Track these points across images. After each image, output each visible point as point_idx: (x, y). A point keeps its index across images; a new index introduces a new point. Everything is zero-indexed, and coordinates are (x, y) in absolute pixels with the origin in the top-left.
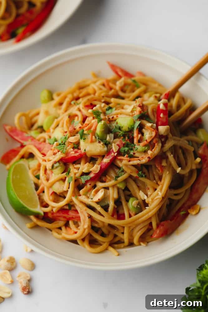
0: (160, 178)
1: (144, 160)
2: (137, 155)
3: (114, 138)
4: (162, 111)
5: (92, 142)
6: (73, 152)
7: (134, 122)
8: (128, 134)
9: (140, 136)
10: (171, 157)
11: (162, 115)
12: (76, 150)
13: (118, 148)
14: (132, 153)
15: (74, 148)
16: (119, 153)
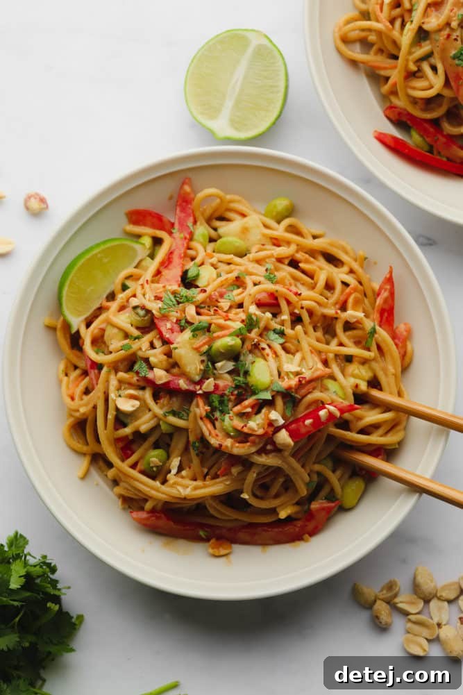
0: (216, 477)
1: (214, 442)
2: (217, 424)
3: (230, 373)
4: (317, 418)
5: (197, 349)
6: (169, 326)
7: (266, 389)
8: (244, 390)
9: (249, 410)
10: (252, 476)
11: (308, 422)
12: (176, 327)
13: (211, 388)
14: (217, 414)
15: (178, 321)
16: (206, 396)
